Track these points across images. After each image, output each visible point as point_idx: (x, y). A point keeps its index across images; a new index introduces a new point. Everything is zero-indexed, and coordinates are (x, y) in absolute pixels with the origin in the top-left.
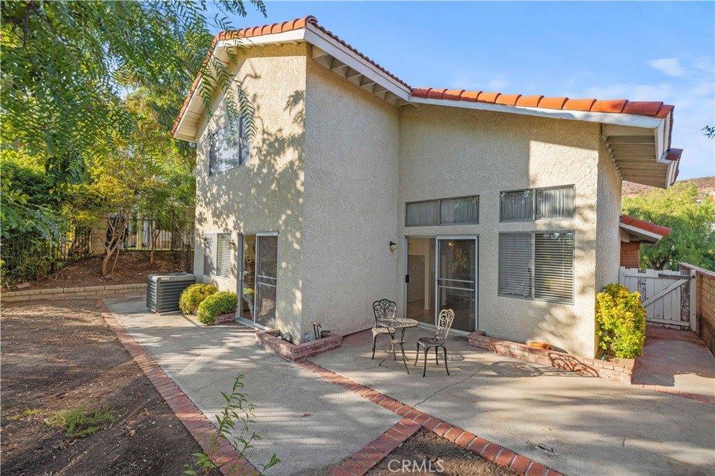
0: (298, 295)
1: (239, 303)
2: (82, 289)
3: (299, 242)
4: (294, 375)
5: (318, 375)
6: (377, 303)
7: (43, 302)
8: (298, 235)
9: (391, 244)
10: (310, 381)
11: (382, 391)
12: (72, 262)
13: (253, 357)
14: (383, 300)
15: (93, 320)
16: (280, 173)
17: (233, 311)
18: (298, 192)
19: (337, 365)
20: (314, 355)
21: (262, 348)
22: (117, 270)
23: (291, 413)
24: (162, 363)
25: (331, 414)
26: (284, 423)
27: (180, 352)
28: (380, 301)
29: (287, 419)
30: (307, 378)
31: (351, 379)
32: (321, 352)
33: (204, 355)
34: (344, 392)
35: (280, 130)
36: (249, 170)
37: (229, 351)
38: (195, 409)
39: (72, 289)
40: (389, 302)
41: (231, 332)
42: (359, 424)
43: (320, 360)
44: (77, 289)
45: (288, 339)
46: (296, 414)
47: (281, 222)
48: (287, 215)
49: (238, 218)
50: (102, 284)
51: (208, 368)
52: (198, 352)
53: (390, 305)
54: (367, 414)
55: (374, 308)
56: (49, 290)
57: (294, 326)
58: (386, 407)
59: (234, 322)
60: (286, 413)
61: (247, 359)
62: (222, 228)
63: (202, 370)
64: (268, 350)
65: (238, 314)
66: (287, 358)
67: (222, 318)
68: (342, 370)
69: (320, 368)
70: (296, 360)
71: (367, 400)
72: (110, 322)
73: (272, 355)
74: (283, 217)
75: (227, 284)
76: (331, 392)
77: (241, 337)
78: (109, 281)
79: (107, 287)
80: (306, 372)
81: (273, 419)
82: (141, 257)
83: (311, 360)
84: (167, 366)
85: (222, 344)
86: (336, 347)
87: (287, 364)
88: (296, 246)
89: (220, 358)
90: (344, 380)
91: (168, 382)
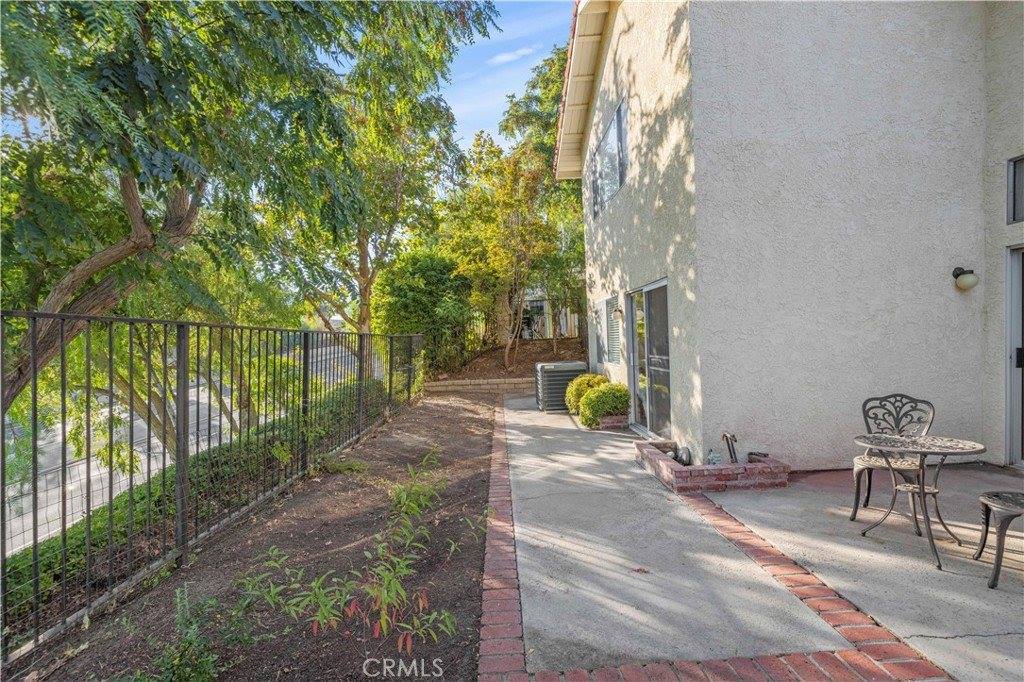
0: (697, 380)
1: (632, 401)
2: (485, 381)
3: (694, 288)
4: (665, 511)
5: (709, 520)
6: (877, 403)
7: (456, 393)
8: (691, 274)
9: (958, 273)
10: (687, 526)
11: (831, 582)
12: (481, 354)
13: (620, 476)
14: (895, 396)
15: (484, 413)
16: (664, 175)
17: (625, 413)
18: (688, 195)
19: (757, 513)
20: (718, 489)
21: (642, 467)
22: (519, 362)
23: (621, 561)
24: (513, 463)
25: (688, 583)
26: (602, 572)
27: (538, 455)
28: (885, 399)
29: (608, 565)
30: (684, 521)
31: (770, 542)
32: (736, 487)
33: (562, 463)
34: (738, 558)
35: (661, 98)
36: (631, 187)
37: (598, 463)
38: (510, 519)
39: (477, 381)
40: (912, 400)
41: (616, 440)
42: (731, 618)
43: (725, 501)
44: (481, 381)
45: (684, 458)
46: (628, 564)
47: (669, 260)
48: (676, 243)
49: (623, 271)
50: (504, 377)
51: (556, 479)
52: (557, 457)
53: (914, 409)
54: (763, 610)
55: (866, 414)
56: (460, 382)
57: (694, 435)
58: (819, 611)
59: (626, 429)
60: (614, 558)
61: (611, 477)
62: (609, 292)
63: (547, 479)
64: (649, 471)
65: (632, 418)
66: (668, 486)
67: (608, 420)
68: (763, 523)
69: (719, 511)
70: (682, 490)
71: (782, 586)
72: (498, 418)
73: (649, 478)
74: (672, 249)
75: (617, 374)
76: (712, 551)
77: (622, 448)
78: (511, 374)
79: (507, 381)
80: (689, 511)
81: (590, 559)
82: (545, 346)
83: (710, 495)
84: (516, 467)
85: (591, 453)
86: (773, 485)
87: (665, 493)
88: (690, 296)
89: (579, 469)
90: (755, 542)
91: (506, 484)
